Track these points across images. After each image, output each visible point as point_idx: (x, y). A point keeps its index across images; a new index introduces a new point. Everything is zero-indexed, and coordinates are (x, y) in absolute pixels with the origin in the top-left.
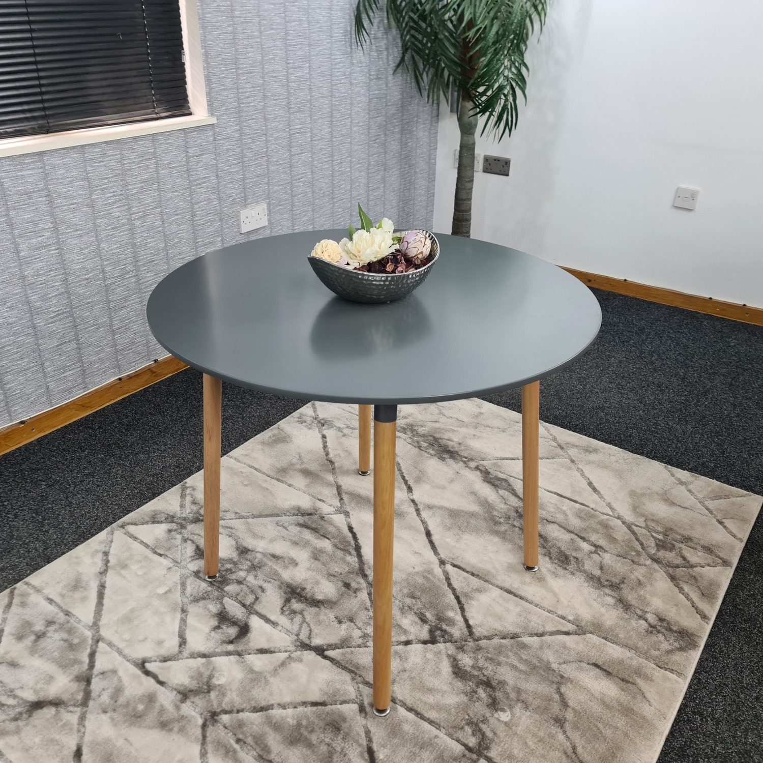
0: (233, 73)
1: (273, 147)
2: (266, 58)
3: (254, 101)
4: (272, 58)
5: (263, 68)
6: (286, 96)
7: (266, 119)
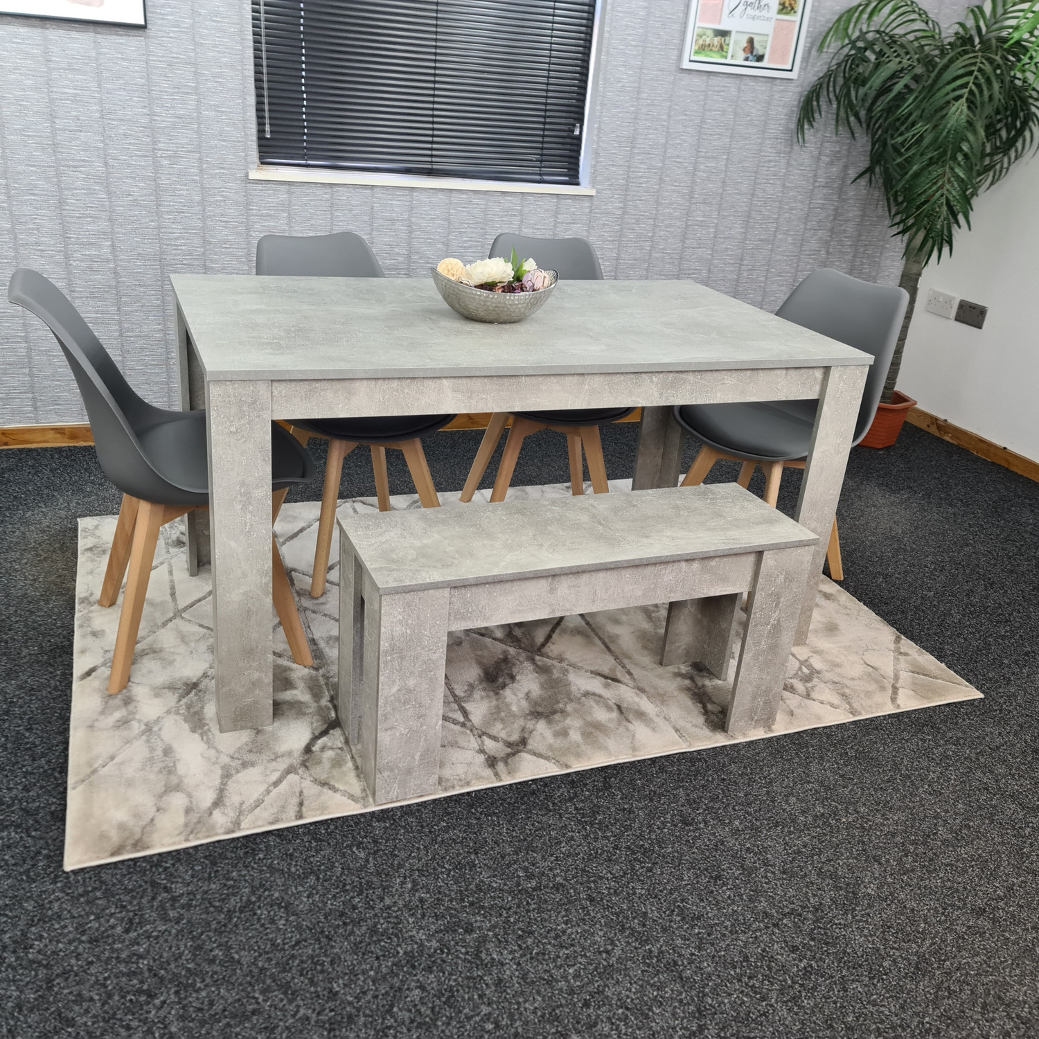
0: (627, 151)
1: (662, 233)
2: (671, 142)
3: (647, 182)
4: (679, 144)
5: (665, 152)
6: (689, 184)
7: (658, 203)
